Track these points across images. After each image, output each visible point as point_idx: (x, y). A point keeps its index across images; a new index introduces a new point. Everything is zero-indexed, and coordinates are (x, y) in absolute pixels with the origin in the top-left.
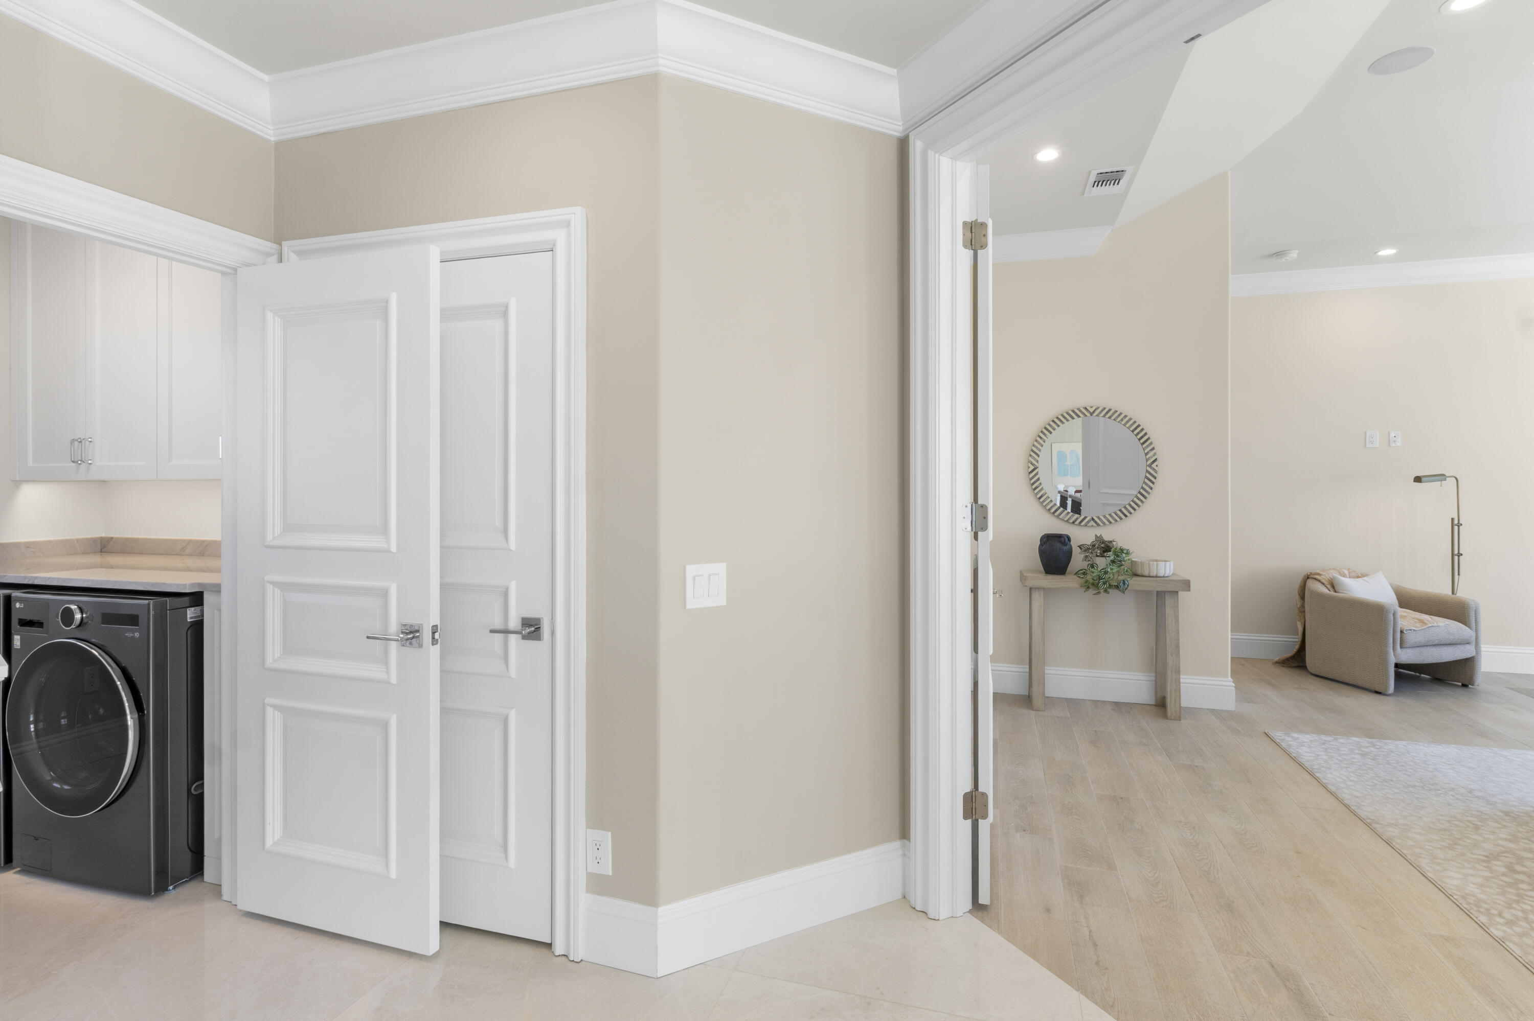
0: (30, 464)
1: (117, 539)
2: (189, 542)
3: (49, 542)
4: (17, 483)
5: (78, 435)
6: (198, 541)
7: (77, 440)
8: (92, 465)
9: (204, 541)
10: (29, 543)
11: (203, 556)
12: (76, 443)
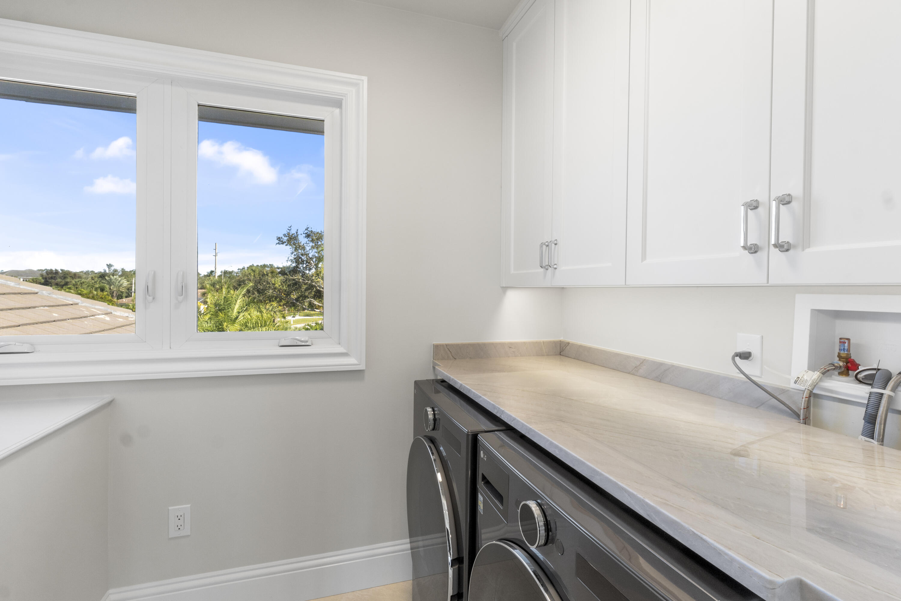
0: (512, 272)
1: (573, 345)
2: (643, 362)
3: (525, 343)
4: (505, 289)
5: (547, 238)
6: (654, 363)
7: (545, 244)
8: (557, 270)
9: (661, 364)
10: (511, 344)
11: (660, 382)
12: (544, 247)
